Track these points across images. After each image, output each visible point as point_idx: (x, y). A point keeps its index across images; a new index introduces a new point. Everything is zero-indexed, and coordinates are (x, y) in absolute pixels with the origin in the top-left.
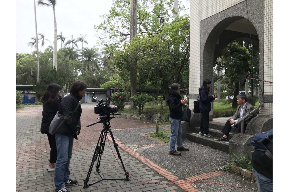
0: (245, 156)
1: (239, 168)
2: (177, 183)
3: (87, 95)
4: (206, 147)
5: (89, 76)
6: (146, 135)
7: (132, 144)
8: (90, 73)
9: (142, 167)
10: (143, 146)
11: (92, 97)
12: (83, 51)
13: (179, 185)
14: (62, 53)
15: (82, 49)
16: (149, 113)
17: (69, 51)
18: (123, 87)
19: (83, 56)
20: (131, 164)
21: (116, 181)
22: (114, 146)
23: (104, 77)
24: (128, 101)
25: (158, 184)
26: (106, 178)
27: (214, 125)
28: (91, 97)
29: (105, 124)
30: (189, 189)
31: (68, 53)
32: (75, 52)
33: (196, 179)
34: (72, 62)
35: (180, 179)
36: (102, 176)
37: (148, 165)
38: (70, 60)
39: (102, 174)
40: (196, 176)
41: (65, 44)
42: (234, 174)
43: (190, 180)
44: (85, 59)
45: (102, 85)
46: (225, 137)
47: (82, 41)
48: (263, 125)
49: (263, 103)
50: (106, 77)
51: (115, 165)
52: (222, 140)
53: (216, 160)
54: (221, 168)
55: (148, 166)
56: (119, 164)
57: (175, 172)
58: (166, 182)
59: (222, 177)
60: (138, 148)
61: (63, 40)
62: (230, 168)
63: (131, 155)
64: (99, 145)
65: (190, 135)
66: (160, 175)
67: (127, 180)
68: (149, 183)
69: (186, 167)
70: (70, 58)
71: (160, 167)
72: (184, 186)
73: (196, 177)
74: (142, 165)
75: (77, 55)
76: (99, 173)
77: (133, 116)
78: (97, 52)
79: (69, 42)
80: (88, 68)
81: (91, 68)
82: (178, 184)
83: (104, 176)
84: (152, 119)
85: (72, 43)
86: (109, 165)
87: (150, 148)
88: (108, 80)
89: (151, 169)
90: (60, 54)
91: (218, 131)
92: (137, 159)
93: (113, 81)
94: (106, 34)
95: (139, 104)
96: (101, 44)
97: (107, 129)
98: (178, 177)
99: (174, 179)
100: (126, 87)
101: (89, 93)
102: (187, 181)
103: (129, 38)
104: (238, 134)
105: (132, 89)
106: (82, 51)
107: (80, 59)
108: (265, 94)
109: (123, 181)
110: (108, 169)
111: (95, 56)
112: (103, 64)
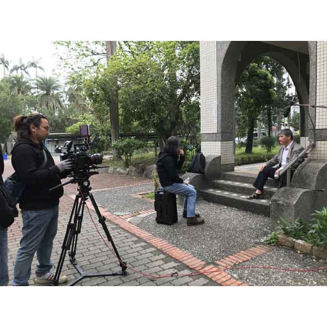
0: (297, 220)
1: (290, 239)
2: (205, 272)
3: (48, 143)
4: (232, 209)
5: (49, 116)
6: (141, 196)
7: (122, 210)
8: (49, 111)
9: (144, 248)
10: (139, 214)
11: (56, 146)
12: (37, 81)
13: (210, 276)
14: (6, 84)
15: (36, 78)
16: (141, 165)
17: (17, 81)
18: (99, 131)
19: (38, 88)
20: (125, 244)
21: (106, 277)
22: (99, 221)
23: (71, 117)
24: (106, 150)
25: (176, 277)
26: (88, 275)
27: (238, 176)
28: (54, 146)
29: (81, 184)
30: (226, 281)
31: (15, 84)
32: (25, 83)
33: (232, 262)
34: (22, 98)
35: (208, 264)
36: (81, 271)
37: (154, 244)
38: (19, 93)
39: (81, 267)
40: (230, 256)
41: (10, 70)
42: (283, 248)
43: (223, 264)
44: (42, 92)
45: (69, 129)
46: (259, 193)
47: (36, 66)
48: (317, 173)
49: (315, 141)
50: (73, 117)
51: (100, 249)
52: (255, 197)
53: (252, 229)
54: (262, 240)
55: (153, 246)
56: (107, 246)
57: (198, 253)
58: (186, 272)
59: (268, 256)
60: (132, 216)
61: (7, 65)
62: (277, 239)
63: (122, 228)
64: (72, 222)
65: (207, 193)
66: (176, 260)
67: (124, 273)
68: (161, 276)
69: (211, 242)
70: (19, 90)
71: (172, 246)
72: (219, 277)
73: (232, 259)
74: (143, 244)
75: (29, 86)
76: (74, 265)
77: (118, 170)
78: (58, 82)
79: (16, 68)
80: (47, 106)
81: (51, 104)
82: (207, 274)
83: (83, 271)
84: (145, 173)
85: (20, 69)
86: (91, 249)
87: (151, 215)
88: (76, 121)
89: (159, 250)
90: (3, 86)
91: (246, 185)
92: (134, 235)
93: (84, 122)
94: (71, 53)
95: (124, 153)
96: (65, 67)
97: (85, 193)
98: (203, 260)
99: (198, 265)
100: (102, 130)
101: (50, 141)
102: (220, 267)
103: (105, 59)
104: (283, 189)
105: (112, 132)
106: (35, 82)
107: (35, 93)
108: (317, 128)
109: (118, 277)
110: (90, 257)
111: (55, 88)
112: (68, 99)
